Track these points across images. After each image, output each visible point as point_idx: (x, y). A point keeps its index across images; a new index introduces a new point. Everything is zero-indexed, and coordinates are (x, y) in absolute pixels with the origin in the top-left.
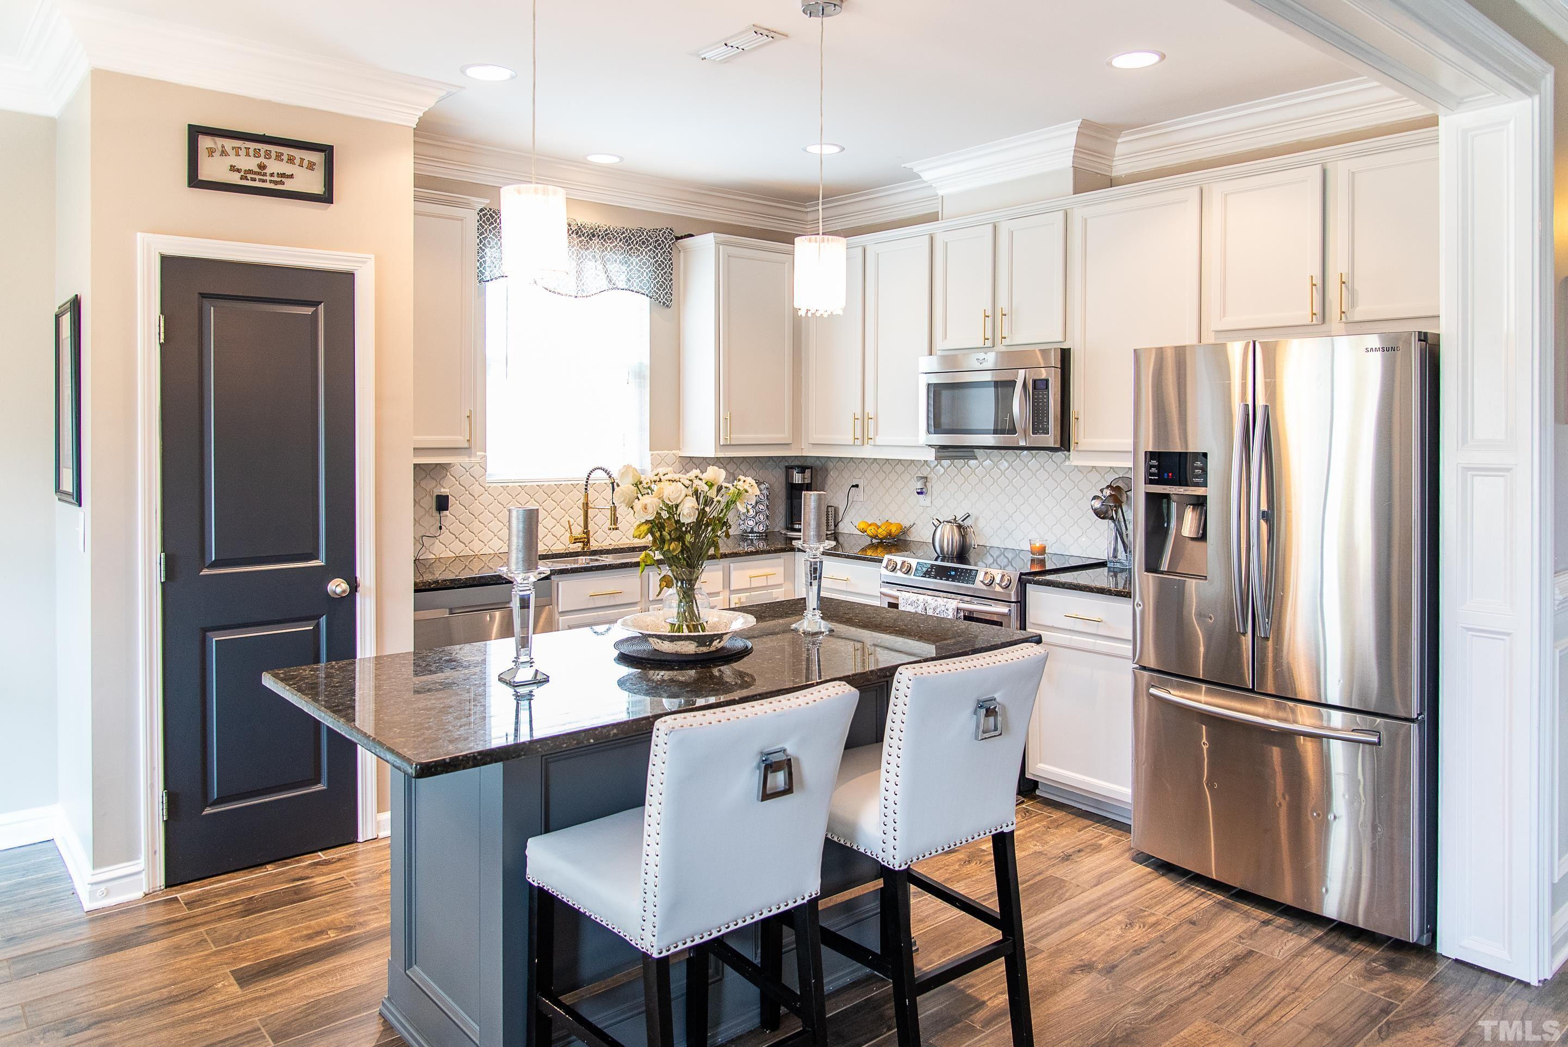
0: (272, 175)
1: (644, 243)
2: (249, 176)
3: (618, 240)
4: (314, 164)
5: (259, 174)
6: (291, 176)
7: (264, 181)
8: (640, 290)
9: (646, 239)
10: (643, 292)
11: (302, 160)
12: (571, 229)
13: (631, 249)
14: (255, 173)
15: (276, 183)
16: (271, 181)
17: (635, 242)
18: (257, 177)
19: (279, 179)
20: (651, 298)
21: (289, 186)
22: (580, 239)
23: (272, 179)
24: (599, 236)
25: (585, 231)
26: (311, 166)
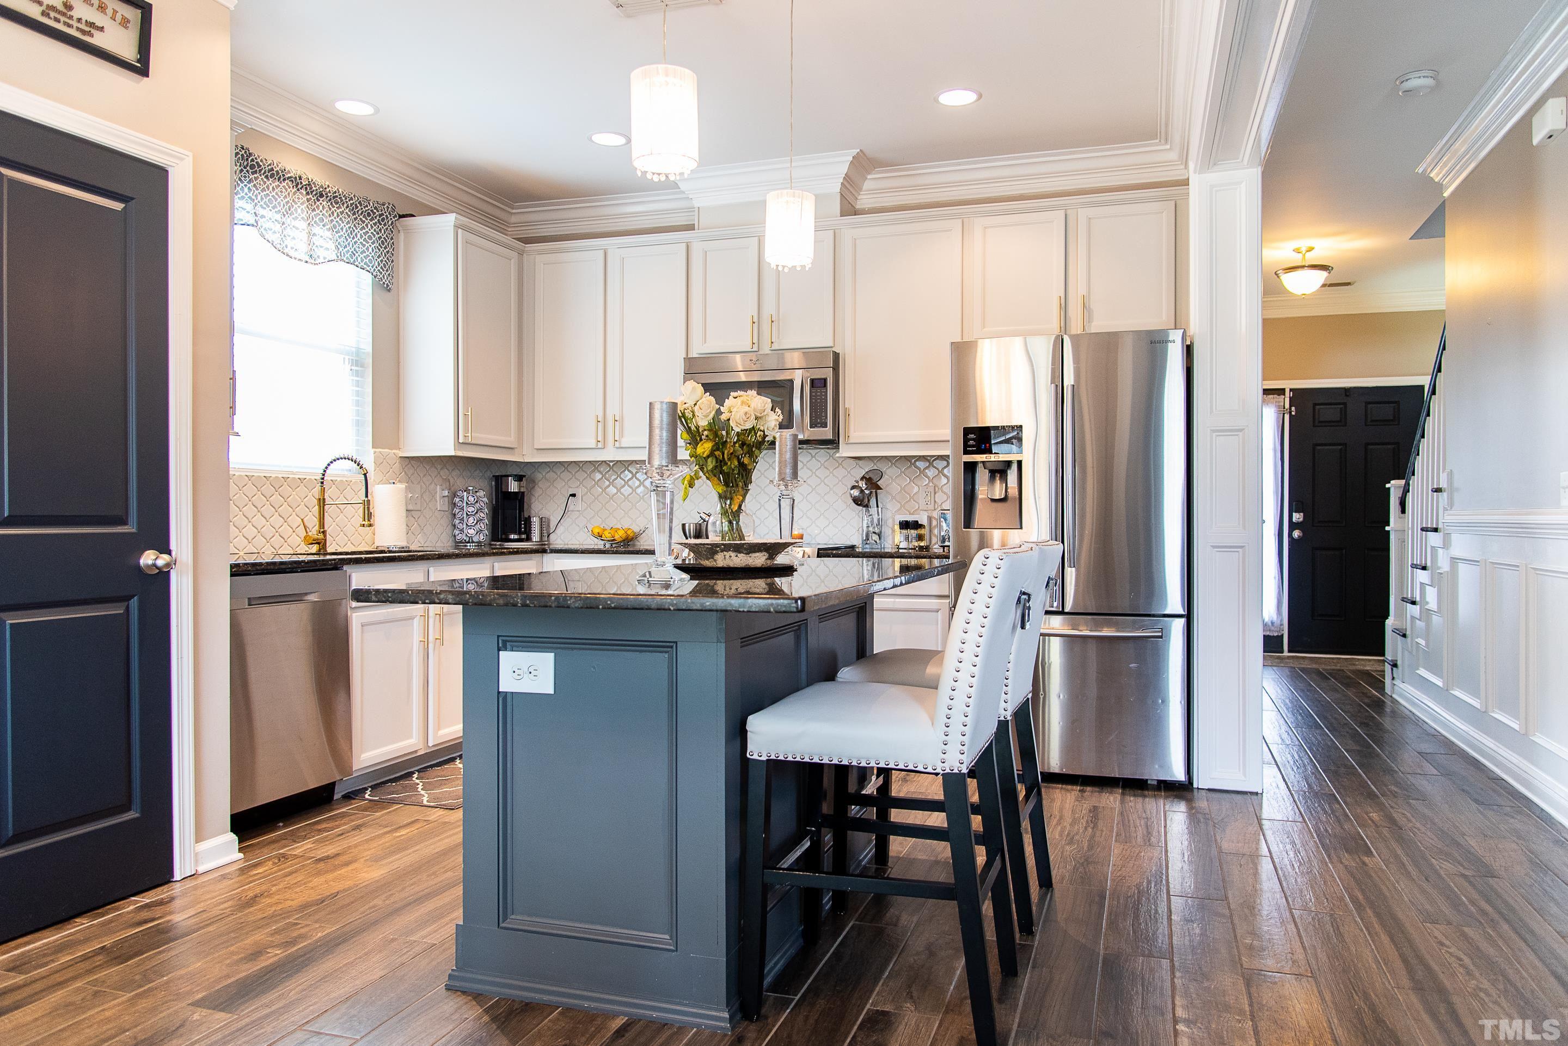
0: (79, 20)
1: (369, 215)
2: (52, 14)
3: (345, 205)
4: (128, 21)
5: (64, 14)
6: (101, 29)
7: (69, 26)
8: (365, 266)
9: (372, 211)
10: (368, 269)
11: (115, 12)
12: (301, 183)
13: (356, 219)
14: (60, 12)
15: (83, 32)
16: (78, 29)
17: (360, 212)
18: (62, 19)
19: (87, 29)
20: (375, 277)
21: (98, 40)
22: (308, 197)
23: (80, 26)
24: (327, 197)
25: (314, 188)
26: (125, 23)
